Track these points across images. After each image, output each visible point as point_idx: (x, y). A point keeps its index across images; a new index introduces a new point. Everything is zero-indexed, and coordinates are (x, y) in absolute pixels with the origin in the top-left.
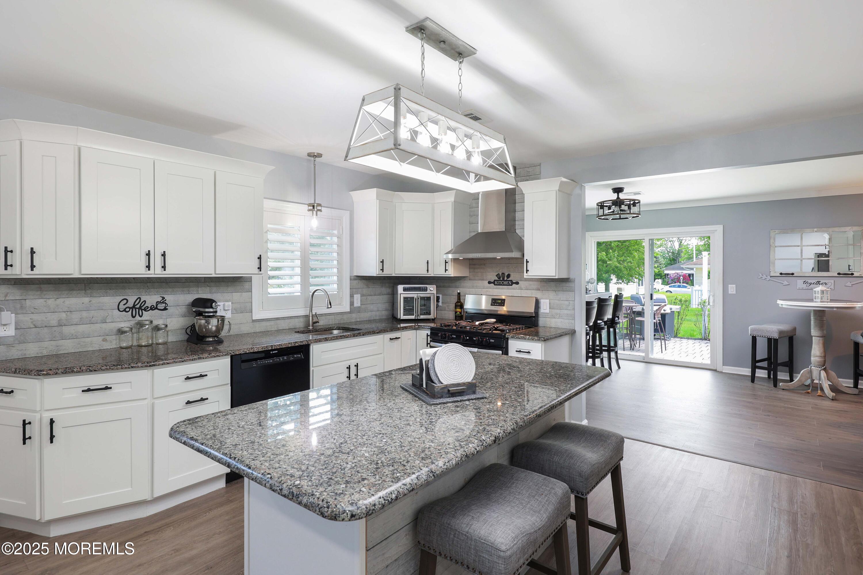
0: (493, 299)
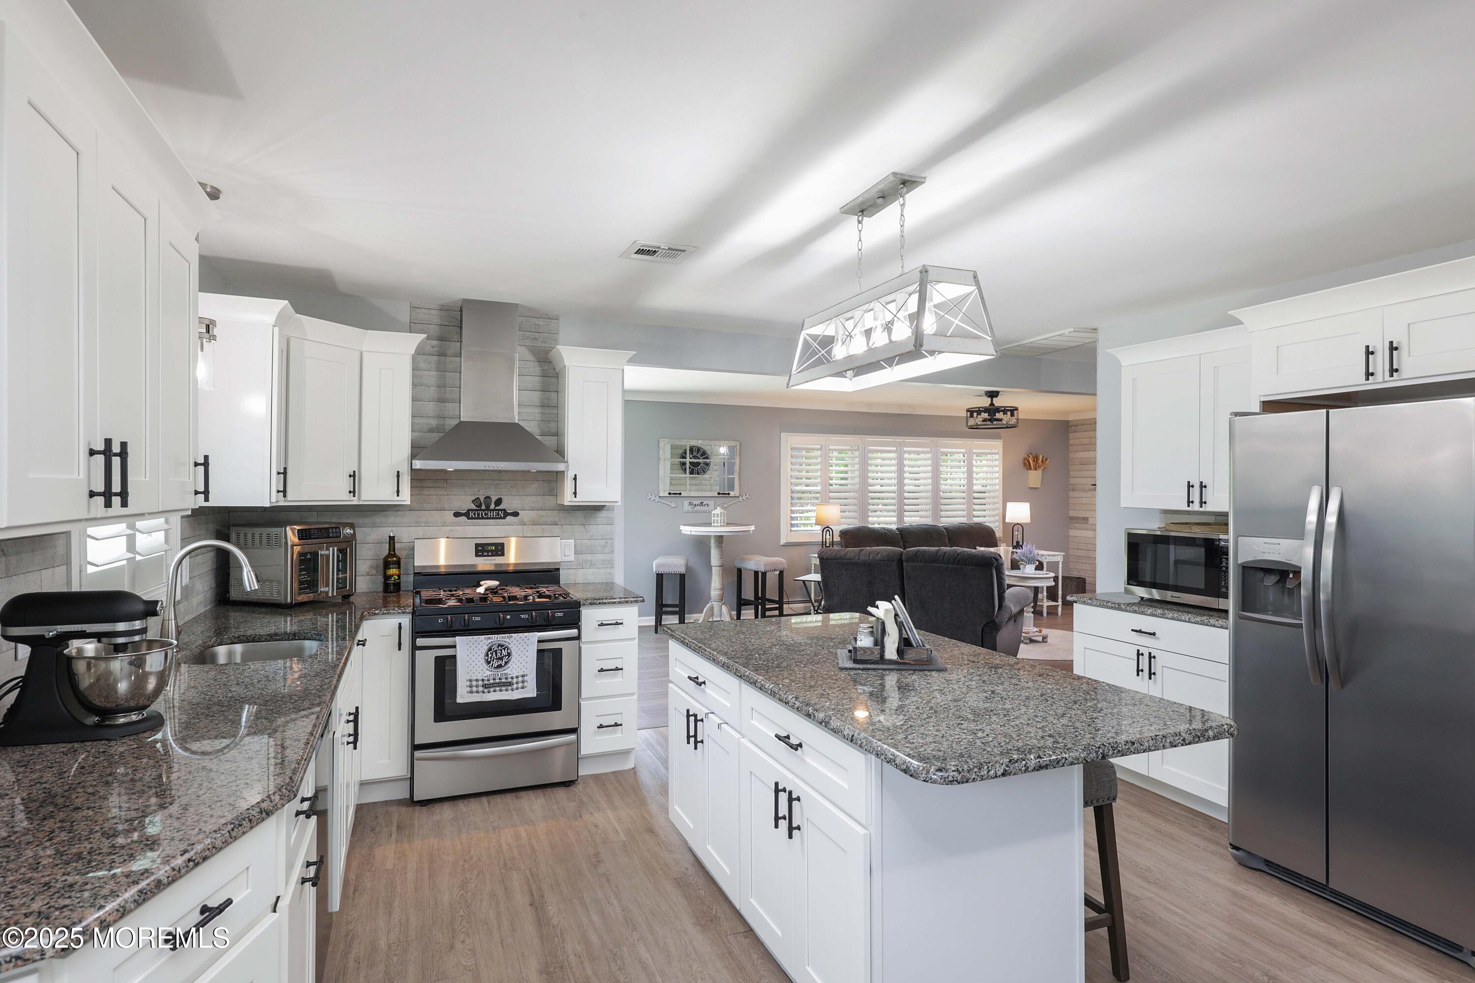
0: (477, 545)
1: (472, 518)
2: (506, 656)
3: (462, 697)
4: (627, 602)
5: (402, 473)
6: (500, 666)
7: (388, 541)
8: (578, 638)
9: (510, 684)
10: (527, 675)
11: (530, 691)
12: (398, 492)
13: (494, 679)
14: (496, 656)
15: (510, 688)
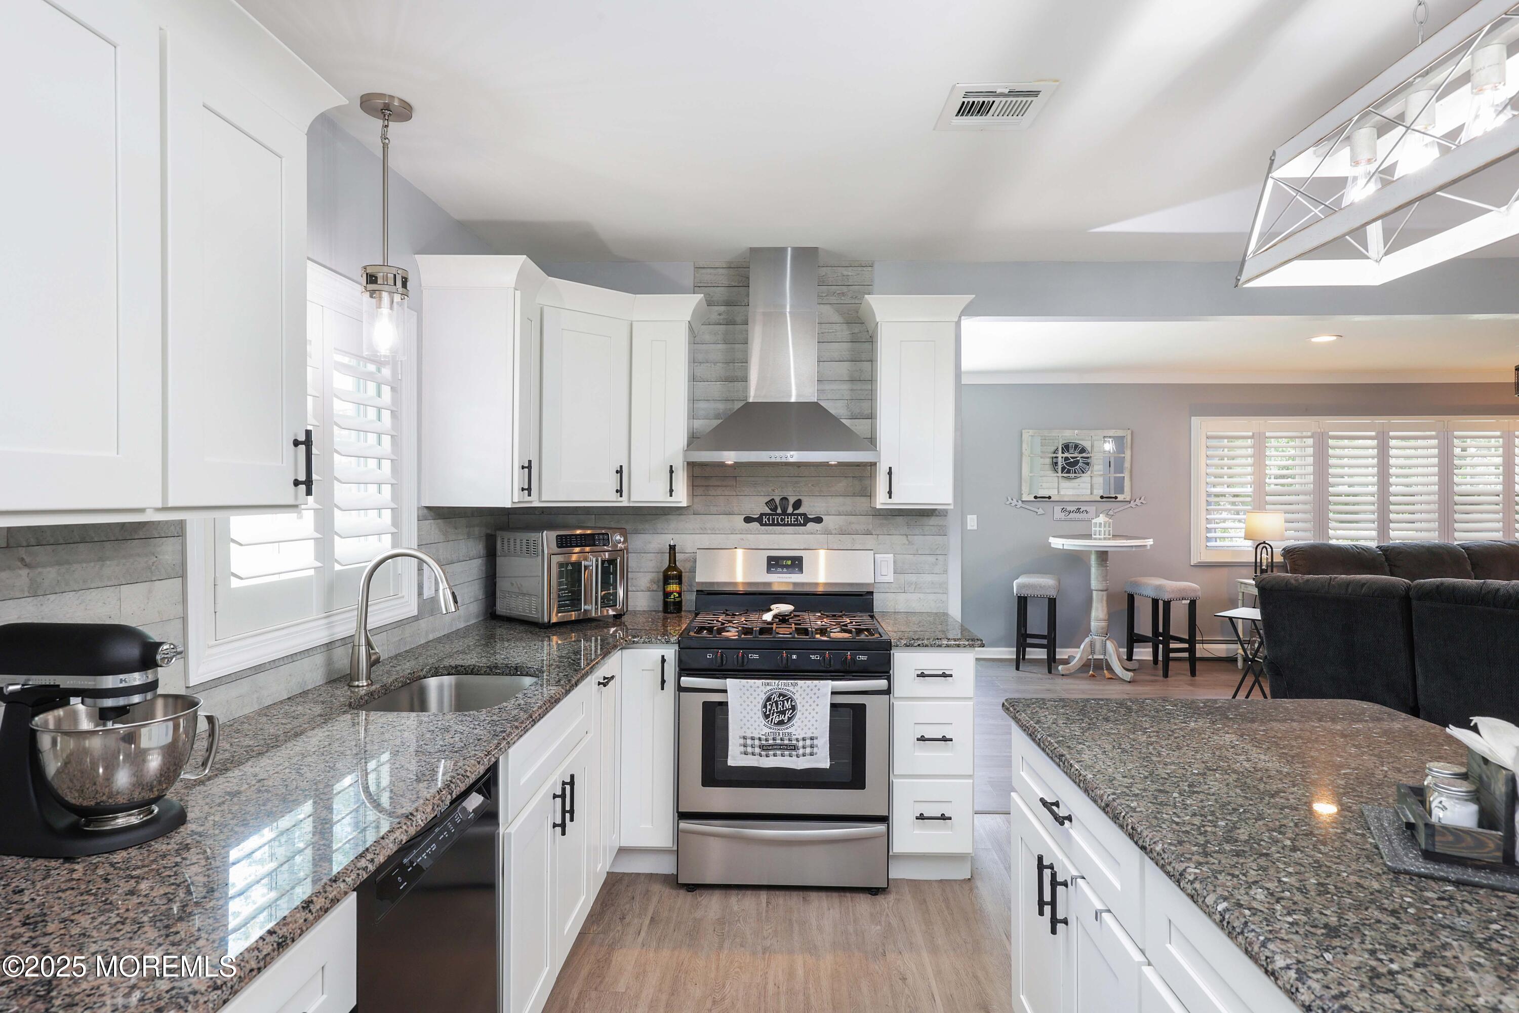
0: (769, 558)
1: (766, 525)
2: (789, 709)
3: (734, 758)
4: (958, 646)
5: (676, 468)
6: (781, 723)
7: (668, 551)
8: (888, 692)
9: (795, 748)
10: (817, 738)
11: (822, 760)
12: (671, 491)
13: (774, 739)
14: (777, 709)
15: (794, 753)
